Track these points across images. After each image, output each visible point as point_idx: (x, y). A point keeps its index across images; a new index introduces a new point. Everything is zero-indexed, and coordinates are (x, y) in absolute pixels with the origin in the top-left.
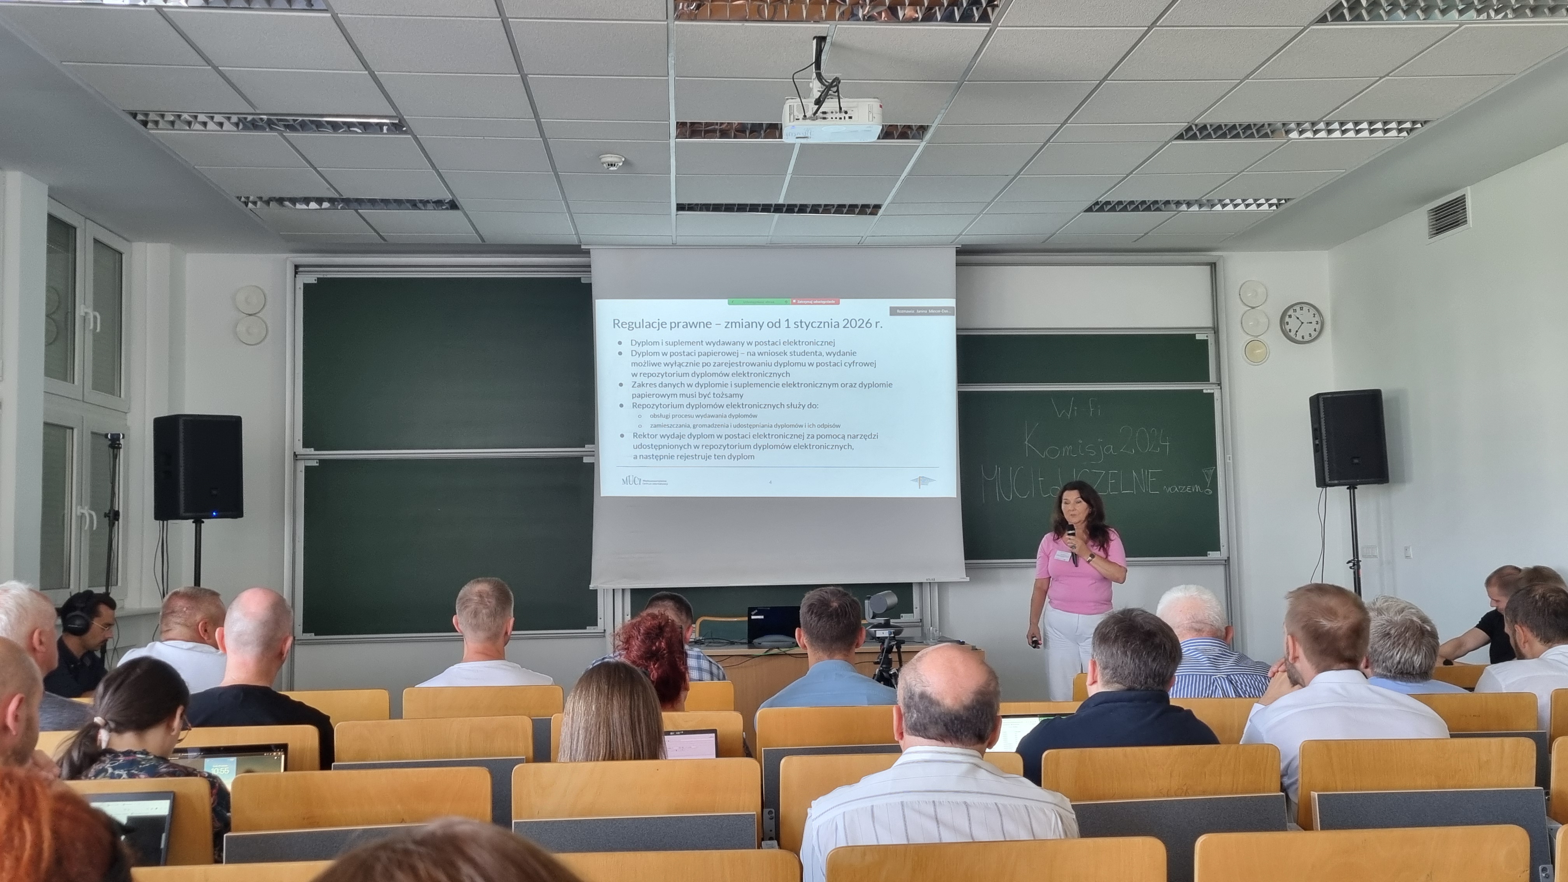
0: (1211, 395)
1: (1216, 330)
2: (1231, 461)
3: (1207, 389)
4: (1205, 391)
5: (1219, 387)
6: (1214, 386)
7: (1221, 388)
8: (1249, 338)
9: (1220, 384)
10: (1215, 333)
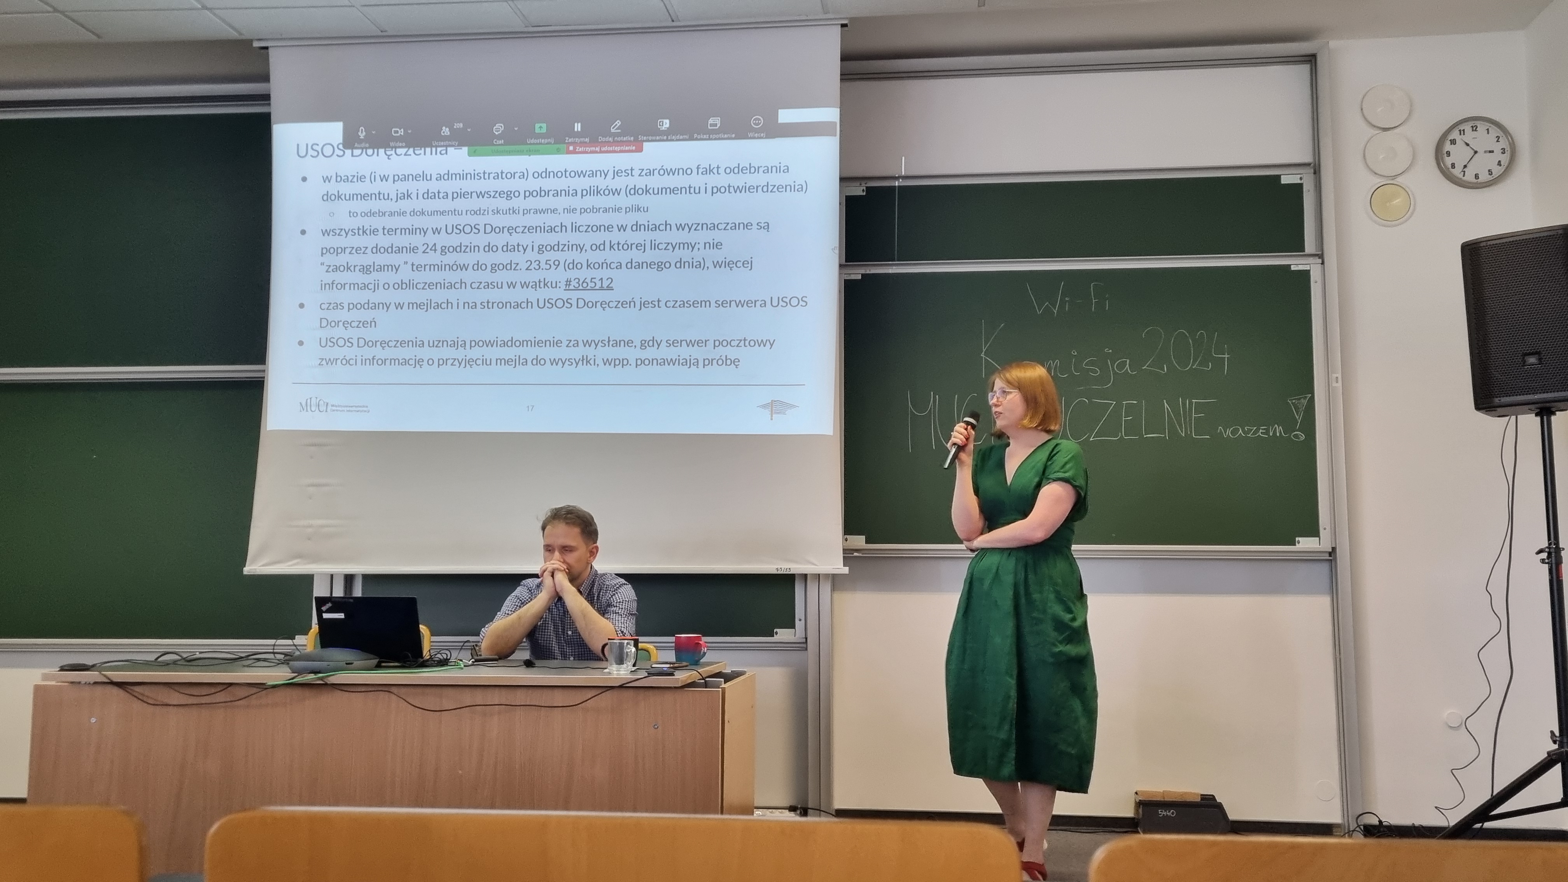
0: (1305, 275)
1: (1316, 169)
2: (1340, 384)
3: (1297, 264)
4: (1293, 268)
5: (1320, 261)
6: (1311, 260)
7: (1323, 263)
8: (1379, 181)
9: (1321, 256)
10: (1315, 173)
